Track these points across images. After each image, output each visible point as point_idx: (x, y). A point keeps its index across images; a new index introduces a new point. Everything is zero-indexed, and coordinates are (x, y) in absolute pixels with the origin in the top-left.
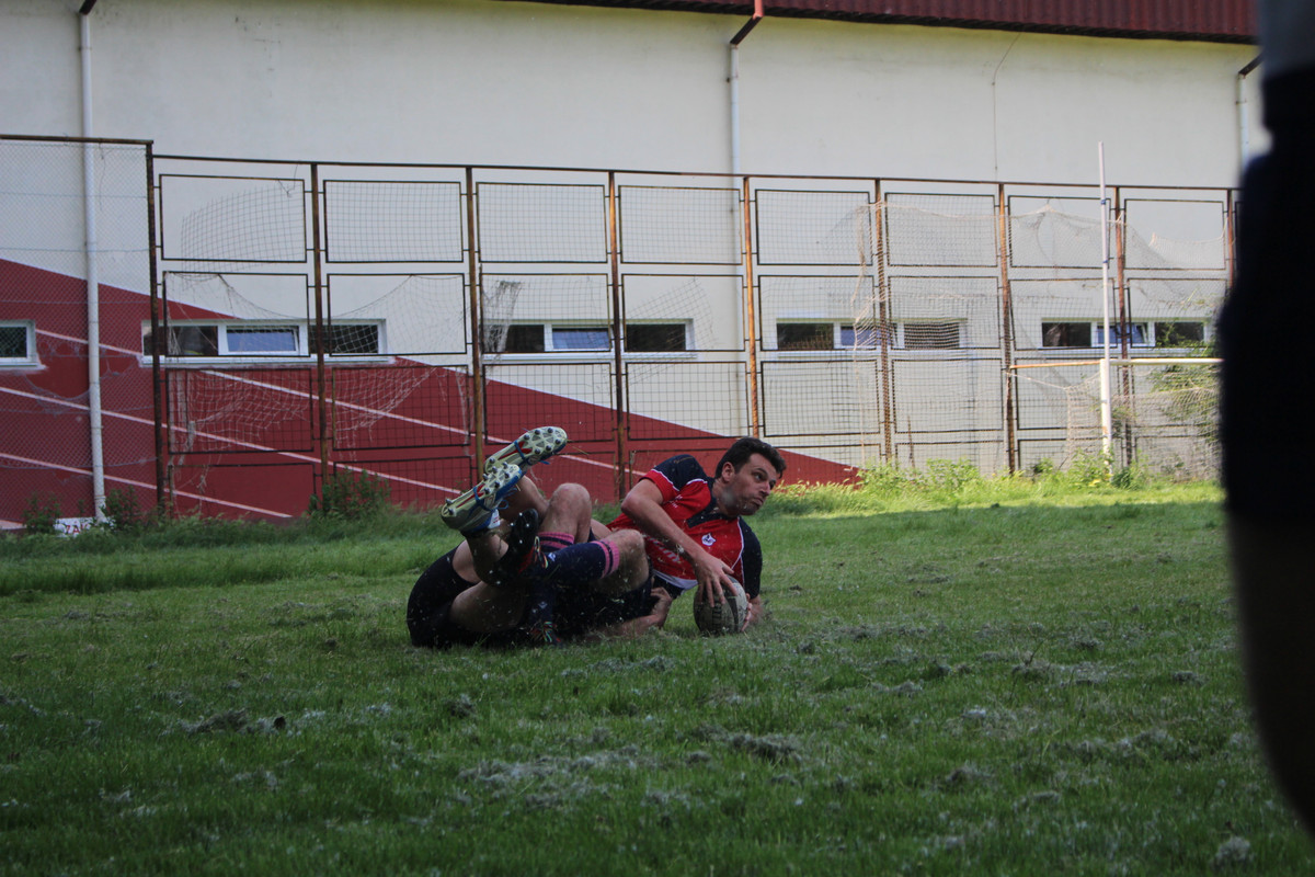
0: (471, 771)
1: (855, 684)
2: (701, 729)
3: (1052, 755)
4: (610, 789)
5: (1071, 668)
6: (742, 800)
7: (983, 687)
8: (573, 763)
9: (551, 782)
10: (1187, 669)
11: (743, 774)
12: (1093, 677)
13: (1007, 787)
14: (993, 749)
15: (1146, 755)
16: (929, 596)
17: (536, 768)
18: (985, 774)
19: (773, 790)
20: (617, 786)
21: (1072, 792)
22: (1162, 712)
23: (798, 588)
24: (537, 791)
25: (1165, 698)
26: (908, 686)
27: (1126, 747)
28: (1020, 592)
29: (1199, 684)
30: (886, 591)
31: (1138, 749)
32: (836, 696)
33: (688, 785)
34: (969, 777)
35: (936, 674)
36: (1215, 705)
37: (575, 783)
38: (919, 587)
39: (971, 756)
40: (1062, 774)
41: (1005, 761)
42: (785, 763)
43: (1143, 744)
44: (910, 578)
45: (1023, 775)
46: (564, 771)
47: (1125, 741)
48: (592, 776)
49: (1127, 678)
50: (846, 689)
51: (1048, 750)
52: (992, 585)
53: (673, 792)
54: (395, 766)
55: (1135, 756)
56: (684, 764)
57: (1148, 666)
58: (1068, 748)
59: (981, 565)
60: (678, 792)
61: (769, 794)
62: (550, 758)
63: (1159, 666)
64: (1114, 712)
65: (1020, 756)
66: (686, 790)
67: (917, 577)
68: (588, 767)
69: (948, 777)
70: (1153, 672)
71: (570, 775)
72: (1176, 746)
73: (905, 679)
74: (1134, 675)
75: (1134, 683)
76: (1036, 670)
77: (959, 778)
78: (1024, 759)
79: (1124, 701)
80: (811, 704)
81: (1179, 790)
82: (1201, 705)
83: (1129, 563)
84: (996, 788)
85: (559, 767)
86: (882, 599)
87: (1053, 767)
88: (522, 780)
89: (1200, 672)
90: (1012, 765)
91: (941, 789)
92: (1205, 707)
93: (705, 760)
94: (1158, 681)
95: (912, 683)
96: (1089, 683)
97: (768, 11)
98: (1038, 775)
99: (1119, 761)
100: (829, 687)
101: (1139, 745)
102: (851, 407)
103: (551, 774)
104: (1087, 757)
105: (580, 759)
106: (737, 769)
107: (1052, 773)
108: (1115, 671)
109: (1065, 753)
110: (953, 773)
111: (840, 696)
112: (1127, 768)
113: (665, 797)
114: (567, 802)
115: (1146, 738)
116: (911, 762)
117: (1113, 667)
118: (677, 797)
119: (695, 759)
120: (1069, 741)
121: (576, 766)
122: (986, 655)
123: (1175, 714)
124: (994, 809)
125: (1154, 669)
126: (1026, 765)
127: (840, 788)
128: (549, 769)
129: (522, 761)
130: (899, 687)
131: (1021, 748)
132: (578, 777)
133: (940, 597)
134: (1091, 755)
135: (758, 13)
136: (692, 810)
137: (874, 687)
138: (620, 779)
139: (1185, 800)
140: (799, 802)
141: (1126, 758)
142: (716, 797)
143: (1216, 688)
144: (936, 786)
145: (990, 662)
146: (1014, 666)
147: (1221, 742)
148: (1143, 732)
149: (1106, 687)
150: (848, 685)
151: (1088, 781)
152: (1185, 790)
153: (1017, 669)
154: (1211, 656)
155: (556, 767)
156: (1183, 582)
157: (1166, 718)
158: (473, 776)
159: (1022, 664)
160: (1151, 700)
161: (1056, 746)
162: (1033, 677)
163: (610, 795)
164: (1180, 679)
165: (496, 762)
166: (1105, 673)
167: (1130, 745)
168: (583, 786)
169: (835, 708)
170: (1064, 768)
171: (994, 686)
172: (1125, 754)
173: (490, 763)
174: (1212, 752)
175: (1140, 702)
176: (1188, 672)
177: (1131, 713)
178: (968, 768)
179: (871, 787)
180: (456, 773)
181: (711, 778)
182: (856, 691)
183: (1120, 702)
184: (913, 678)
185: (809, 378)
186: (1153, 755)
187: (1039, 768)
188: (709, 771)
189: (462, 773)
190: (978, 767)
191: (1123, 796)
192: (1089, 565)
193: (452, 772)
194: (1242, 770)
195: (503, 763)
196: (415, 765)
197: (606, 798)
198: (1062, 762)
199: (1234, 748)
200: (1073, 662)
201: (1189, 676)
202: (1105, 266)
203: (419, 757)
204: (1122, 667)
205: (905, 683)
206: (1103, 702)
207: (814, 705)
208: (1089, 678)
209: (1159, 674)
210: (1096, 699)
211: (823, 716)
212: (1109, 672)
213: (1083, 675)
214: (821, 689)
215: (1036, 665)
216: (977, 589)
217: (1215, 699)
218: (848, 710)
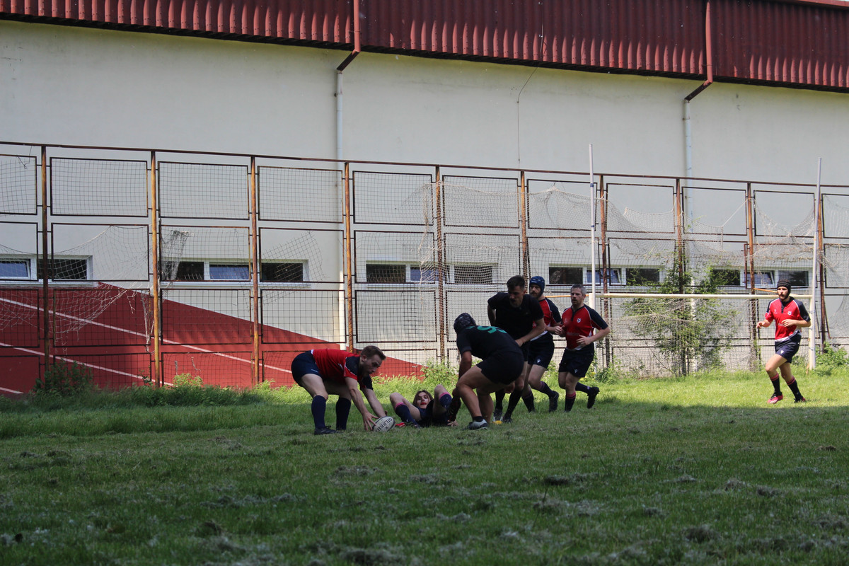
1: (425, 515)
2: (318, 544)
3: (565, 564)
5: (574, 505)
7: (514, 517)
10: (653, 506)
12: (590, 511)
14: (523, 560)
16: (473, 454)
22: (638, 535)
23: (382, 448)
25: (639, 526)
26: (462, 516)
27: (614, 560)
28: (536, 453)
29: (662, 517)
31: (623, 561)
32: (412, 523)
35: (483, 507)
36: (673, 531)
38: (466, 448)
43: (627, 557)
44: (460, 442)
47: (614, 555)
49: (613, 513)
50: (419, 518)
51: (561, 560)
52: (516, 447)
57: (627, 504)
58: (575, 559)
59: (508, 433)
63: (635, 504)
64: (605, 535)
65: (542, 565)
67: (464, 441)
70: (630, 508)
72: (649, 559)
73: (459, 511)
74: (617, 510)
75: (617, 516)
76: (550, 506)
79: (612, 528)
80: (395, 528)
82: (665, 531)
83: (611, 433)
86: (440, 456)
89: (663, 508)
94: (634, 514)
95: (465, 514)
96: (587, 515)
97: (363, 48)
100: (407, 517)
101: (624, 558)
102: (417, 323)
108: (604, 507)
109: (573, 563)
111: (415, 522)
115: (626, 553)
117: (603, 504)
120: (576, 556)
122: (515, 495)
123: (647, 537)
125: (631, 507)
130: (455, 516)
131: (543, 560)
133: (481, 456)
135: (357, 49)
137: (439, 517)
143: (675, 519)
145: (518, 500)
146: (535, 503)
147: (679, 557)
148: (625, 549)
149: (599, 518)
150: (419, 515)
153: (538, 505)
154: (670, 498)
156: (647, 447)
157: (641, 538)
159: (540, 502)
160: (630, 527)
161: (566, 559)
162: (549, 510)
164: (650, 514)
166: (597, 508)
167: (617, 558)
169: (411, 531)
171: (521, 516)
175: (623, 529)
176: (654, 508)
177: (617, 536)
182: (426, 520)
183: (609, 529)
184: (465, 511)
185: (388, 303)
192: (582, 435)
199: (689, 561)
200: (575, 501)
201: (655, 511)
202: (593, 229)
204: (609, 505)
205: (460, 514)
206: (597, 528)
207: (397, 529)
208: (587, 512)
209: (635, 510)
210: (592, 526)
211: (403, 536)
212: (600, 508)
213: (581, 509)
214: (400, 518)
215: (549, 502)
216: (506, 450)
217: (675, 527)
218: (420, 532)
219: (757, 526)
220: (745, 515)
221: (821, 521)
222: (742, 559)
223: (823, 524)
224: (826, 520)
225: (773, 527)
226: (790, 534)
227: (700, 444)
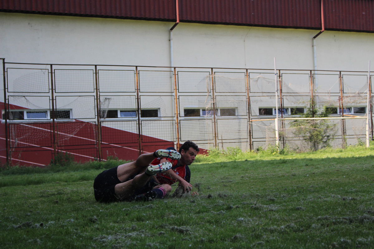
0: (97, 238)
1: (206, 212)
2: (162, 225)
3: (262, 231)
4: (137, 243)
5: (267, 206)
6: (174, 245)
7: (243, 212)
8: (126, 235)
9: (119, 241)
10: (300, 206)
11: (174, 238)
12: (274, 209)
13: (249, 240)
14: (245, 230)
15: (288, 231)
16: (227, 186)
17: (115, 237)
18: (243, 237)
19: (183, 243)
20: (138, 242)
21: (268, 241)
22: (293, 218)
24: (115, 243)
25: (293, 214)
26: (221, 212)
27: (283, 228)
28: (253, 185)
29: (303, 210)
30: (215, 185)
31: (286, 229)
32: (201, 215)
33: (159, 241)
34: (238, 238)
35: (229, 208)
36: (308, 216)
37: (126, 241)
38: (225, 184)
39: (239, 232)
40: (265, 236)
41: (249, 233)
42: (186, 234)
43: (288, 227)
44: (222, 181)
45: (254, 237)
46: (123, 238)
47: (283, 227)
48: (131, 239)
49: (283, 209)
51: (261, 230)
52: (245, 183)
53: (154, 243)
54: (75, 237)
55: (285, 231)
56: (158, 235)
57: (289, 205)
58: (266, 229)
59: (242, 177)
60: (156, 243)
61: (182, 243)
62: (119, 234)
63: (292, 206)
64: (280, 218)
65: (253, 231)
66: (158, 243)
67: (224, 181)
68: (130, 236)
69: (233, 238)
70: (290, 207)
71: (125, 239)
72: (297, 228)
73: (220, 210)
74: (285, 208)
75: (285, 210)
76: (257, 207)
77: (236, 238)
78: (254, 232)
79: (282, 215)
81: (298, 241)
83: (284, 176)
84: (246, 241)
85: (122, 237)
86: (214, 187)
87: (262, 234)
88: (111, 240)
89: (304, 207)
90: (251, 234)
91: (230, 241)
92: (305, 217)
93: (164, 234)
94: (292, 209)
95: (222, 211)
96: (272, 210)
97: (181, 21)
98: (258, 237)
99: (280, 232)
100: (199, 212)
101: (286, 228)
102: (205, 133)
103: (119, 238)
104: (272, 231)
105: (128, 234)
106: (173, 236)
107: (262, 236)
108: (279, 207)
109: (266, 230)
110: (234, 236)
112: (283, 234)
113: (152, 245)
114: (124, 247)
115: (288, 226)
116: (222, 234)
117: (279, 206)
118: (156, 244)
119: (161, 233)
120: (267, 227)
121: (127, 236)
122: (243, 203)
123: (297, 219)
124: (245, 246)
125: (291, 206)
126: (255, 234)
127: (202, 241)
128: (119, 237)
129: (111, 235)
130: (219, 212)
131: (253, 229)
132: (127, 239)
133: (230, 186)
134: (273, 231)
135: (178, 22)
136: (160, 248)
137: (212, 212)
138: (139, 240)
139: (299, 243)
140: (190, 245)
141: (283, 232)
142: (167, 244)
143: (308, 211)
144: (229, 240)
145: (245, 204)
147: (309, 227)
148: (287, 224)
149: (277, 211)
150: (204, 212)
151: (272, 238)
152: (299, 241)
153: (252, 207)
154: (307, 202)
155: (121, 236)
156: (299, 181)
157: (294, 220)
158: (97, 240)
159: (254, 205)
160: (290, 215)
161: (263, 228)
162: (256, 209)
163: (136, 244)
164: (298, 209)
165: (104, 235)
166: (277, 207)
168: (129, 242)
169: (201, 218)
170: (265, 235)
171: (246, 212)
172: (282, 231)
173: (102, 236)
174: (307, 230)
175: (287, 215)
177: (284, 219)
178: (238, 235)
179: (211, 241)
180: (92, 239)
181: (166, 239)
182: (207, 214)
183: (281, 216)
184: (223, 210)
185: (193, 124)
186: (290, 231)
187: (258, 235)
188: (165, 237)
189: (94, 239)
190: (241, 235)
191: (282, 242)
192: (273, 177)
193: (91, 238)
194: (315, 235)
195: (106, 236)
196: (81, 236)
197: (135, 245)
198: (265, 233)
199: (313, 228)
200: (268, 204)
201: (300, 208)
202: (276, 92)
203: (82, 234)
204: (282, 206)
205: (221, 211)
206: (276, 216)
207: (195, 218)
208: (273, 209)
209: (292, 207)
210: (274, 215)
211: (197, 221)
212: (278, 207)
213: (271, 208)
214: (197, 213)
215: (257, 205)
216: (241, 184)
217: (308, 214)
218: (204, 219)
219: (342, 213)
220: (337, 209)
221: (368, 210)
222: (335, 227)
223: (369, 212)
224: (371, 210)
225: (348, 213)
226: (355, 216)
227: (321, 179)
